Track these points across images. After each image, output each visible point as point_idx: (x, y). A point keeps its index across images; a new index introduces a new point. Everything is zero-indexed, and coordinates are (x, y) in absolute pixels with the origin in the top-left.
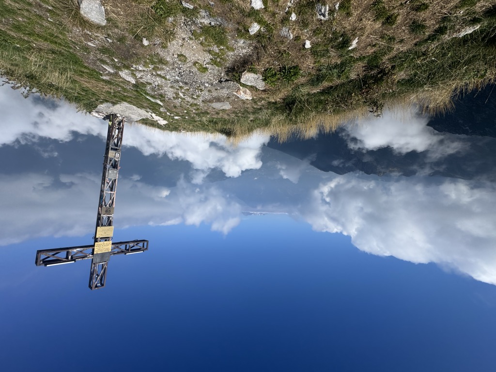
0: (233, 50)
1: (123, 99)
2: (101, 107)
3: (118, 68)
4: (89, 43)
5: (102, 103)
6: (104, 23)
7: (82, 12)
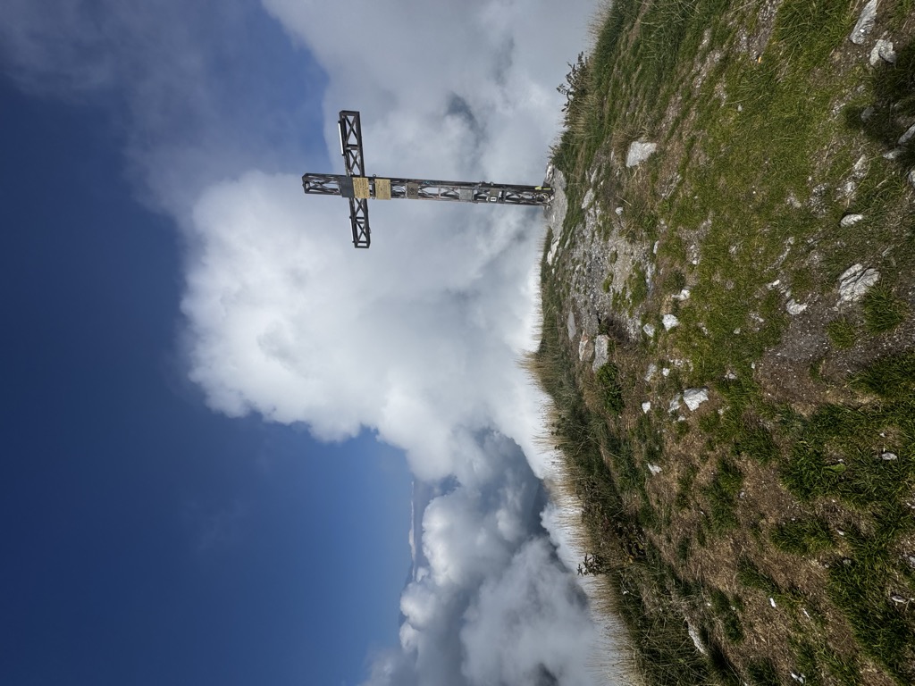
0: (630, 316)
1: (571, 201)
2: (560, 175)
3: (595, 187)
4: (613, 153)
5: (565, 175)
6: (628, 165)
7: (633, 144)
